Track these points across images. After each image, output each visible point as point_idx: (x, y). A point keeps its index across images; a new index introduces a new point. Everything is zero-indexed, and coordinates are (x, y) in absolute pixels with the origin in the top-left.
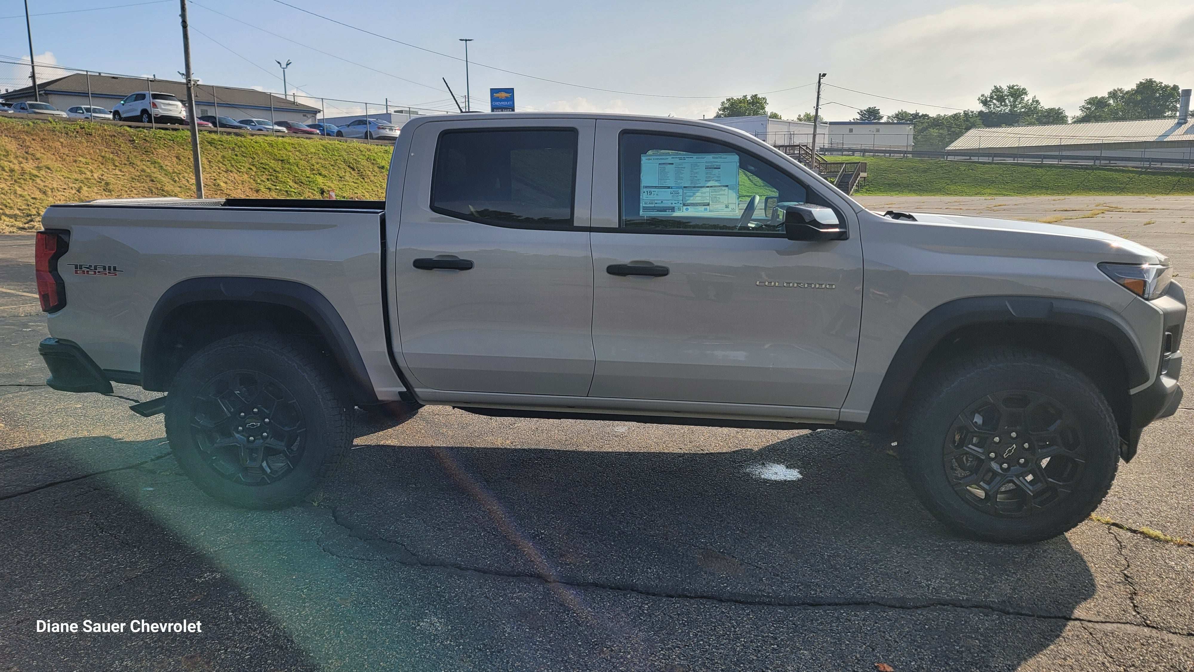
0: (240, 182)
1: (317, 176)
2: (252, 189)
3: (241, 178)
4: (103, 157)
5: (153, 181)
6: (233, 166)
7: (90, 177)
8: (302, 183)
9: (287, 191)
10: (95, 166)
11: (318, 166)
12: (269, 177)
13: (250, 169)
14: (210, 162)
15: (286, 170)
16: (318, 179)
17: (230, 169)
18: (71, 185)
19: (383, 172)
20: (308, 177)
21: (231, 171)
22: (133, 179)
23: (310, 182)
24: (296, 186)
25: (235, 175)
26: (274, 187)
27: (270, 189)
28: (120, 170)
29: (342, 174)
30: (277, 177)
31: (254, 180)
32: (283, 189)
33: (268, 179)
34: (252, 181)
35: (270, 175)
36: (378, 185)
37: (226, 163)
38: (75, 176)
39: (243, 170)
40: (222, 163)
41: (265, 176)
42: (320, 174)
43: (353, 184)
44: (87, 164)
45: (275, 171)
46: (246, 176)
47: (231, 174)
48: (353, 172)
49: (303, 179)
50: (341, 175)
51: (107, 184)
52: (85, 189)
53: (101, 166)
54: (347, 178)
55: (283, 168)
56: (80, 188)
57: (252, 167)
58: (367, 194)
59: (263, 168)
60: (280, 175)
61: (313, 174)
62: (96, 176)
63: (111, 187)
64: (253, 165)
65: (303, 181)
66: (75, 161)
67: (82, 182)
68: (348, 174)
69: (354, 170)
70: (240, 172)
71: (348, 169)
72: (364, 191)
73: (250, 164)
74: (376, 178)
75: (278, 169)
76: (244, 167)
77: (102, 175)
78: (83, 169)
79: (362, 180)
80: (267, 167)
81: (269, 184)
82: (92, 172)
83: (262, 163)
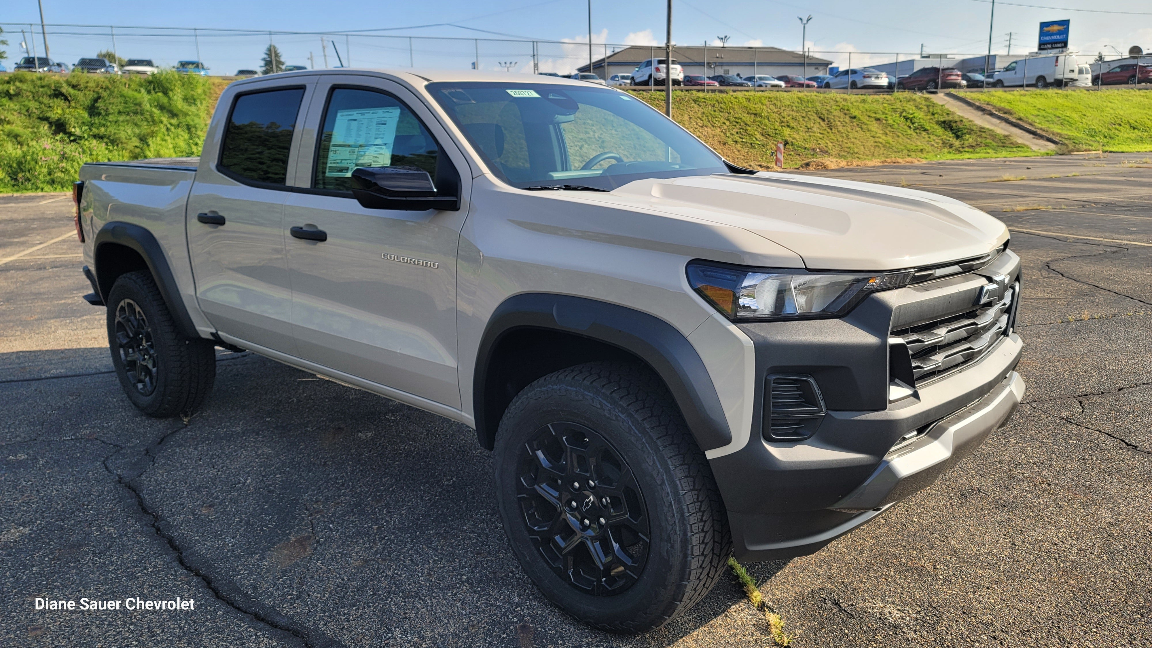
0: (711, 136)
1: (784, 128)
2: (720, 142)
3: (713, 133)
4: (605, 119)
5: (639, 139)
6: (709, 121)
7: (592, 136)
8: (768, 135)
9: (751, 144)
10: (598, 127)
11: (788, 118)
12: (739, 131)
13: (724, 123)
14: (690, 118)
15: (757, 123)
16: (785, 131)
17: (706, 124)
18: (576, 143)
19: (852, 122)
20: (775, 130)
21: (706, 126)
22: (624, 137)
23: (776, 134)
24: (762, 138)
25: (709, 130)
26: (740, 140)
27: (736, 142)
28: (616, 131)
29: (810, 124)
30: (746, 130)
31: (725, 134)
32: (748, 141)
33: (737, 133)
34: (722, 134)
35: (740, 129)
36: (844, 135)
37: (705, 118)
38: (581, 136)
39: (718, 124)
40: (700, 119)
41: (735, 130)
42: (788, 126)
43: (819, 135)
44: (593, 126)
45: (746, 124)
46: (719, 130)
47: (706, 129)
48: (822, 123)
49: (771, 131)
50: (809, 127)
51: (603, 142)
52: (586, 146)
53: (603, 127)
54: (815, 129)
55: (754, 121)
56: (582, 146)
57: (725, 121)
58: (831, 144)
59: (736, 122)
60: (749, 128)
61: (782, 126)
62: (596, 135)
63: (605, 144)
64: (728, 120)
65: (770, 133)
66: (584, 123)
67: (585, 141)
68: (817, 125)
69: (824, 120)
70: (713, 126)
71: (818, 120)
72: (828, 142)
73: (725, 119)
74: (845, 128)
75: (749, 123)
76: (719, 121)
77: (601, 134)
78: (588, 130)
79: (829, 130)
80: (739, 121)
81: (737, 137)
82: (594, 132)
83: (736, 118)
